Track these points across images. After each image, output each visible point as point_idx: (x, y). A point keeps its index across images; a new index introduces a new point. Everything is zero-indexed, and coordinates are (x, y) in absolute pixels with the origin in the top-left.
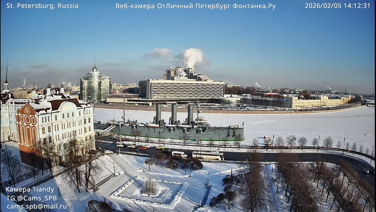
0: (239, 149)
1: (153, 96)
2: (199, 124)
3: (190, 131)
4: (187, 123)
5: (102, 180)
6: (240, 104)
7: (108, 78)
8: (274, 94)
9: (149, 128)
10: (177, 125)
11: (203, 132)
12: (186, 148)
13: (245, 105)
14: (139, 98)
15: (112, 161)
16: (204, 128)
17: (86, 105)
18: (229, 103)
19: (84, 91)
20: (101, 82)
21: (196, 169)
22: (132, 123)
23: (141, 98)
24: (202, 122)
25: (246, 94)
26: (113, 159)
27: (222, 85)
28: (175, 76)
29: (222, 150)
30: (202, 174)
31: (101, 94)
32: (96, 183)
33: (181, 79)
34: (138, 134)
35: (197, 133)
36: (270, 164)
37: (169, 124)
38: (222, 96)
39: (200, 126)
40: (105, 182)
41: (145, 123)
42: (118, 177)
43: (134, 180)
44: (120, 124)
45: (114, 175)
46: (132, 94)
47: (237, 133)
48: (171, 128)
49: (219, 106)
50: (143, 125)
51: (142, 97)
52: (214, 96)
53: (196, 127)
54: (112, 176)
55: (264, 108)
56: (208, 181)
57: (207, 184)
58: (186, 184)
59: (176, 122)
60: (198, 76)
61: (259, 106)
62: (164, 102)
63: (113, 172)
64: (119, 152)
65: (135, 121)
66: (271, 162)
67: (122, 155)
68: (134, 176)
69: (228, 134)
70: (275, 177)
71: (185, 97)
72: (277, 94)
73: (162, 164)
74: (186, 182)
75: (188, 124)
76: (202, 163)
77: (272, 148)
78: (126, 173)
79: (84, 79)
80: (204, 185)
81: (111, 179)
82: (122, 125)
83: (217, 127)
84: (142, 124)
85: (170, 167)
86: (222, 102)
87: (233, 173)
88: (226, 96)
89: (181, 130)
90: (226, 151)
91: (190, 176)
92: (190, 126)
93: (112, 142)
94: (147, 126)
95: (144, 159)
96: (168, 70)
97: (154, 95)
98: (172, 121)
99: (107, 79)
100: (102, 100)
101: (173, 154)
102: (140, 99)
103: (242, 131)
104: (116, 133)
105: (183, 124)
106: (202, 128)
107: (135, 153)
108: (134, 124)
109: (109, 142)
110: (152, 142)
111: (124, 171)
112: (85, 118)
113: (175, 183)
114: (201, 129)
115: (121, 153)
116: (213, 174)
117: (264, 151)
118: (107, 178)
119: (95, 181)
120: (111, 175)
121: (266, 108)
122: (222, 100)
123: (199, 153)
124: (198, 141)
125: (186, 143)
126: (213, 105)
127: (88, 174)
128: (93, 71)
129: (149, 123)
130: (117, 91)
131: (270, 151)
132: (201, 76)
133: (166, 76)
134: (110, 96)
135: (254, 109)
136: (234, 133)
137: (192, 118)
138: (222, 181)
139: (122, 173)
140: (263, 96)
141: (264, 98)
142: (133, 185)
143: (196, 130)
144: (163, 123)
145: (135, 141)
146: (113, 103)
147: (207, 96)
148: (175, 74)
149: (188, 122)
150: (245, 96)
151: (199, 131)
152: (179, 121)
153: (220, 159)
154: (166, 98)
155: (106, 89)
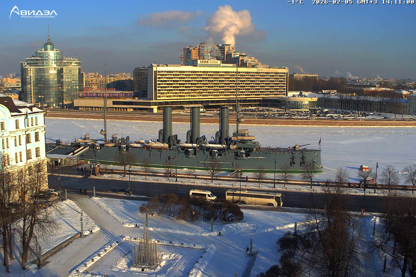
0: (311, 188)
1: (159, 95)
2: (240, 142)
3: (223, 155)
4: (218, 141)
5: (55, 246)
6: (316, 108)
7: (76, 63)
8: (384, 89)
9: (150, 149)
10: (200, 144)
11: (246, 156)
12: (214, 184)
13: (327, 110)
14: (134, 98)
15: (80, 210)
16: (248, 150)
17: (31, 108)
18: (296, 105)
19: (29, 86)
20: (62, 69)
21: (232, 221)
22: (120, 141)
23: (138, 99)
24: (245, 138)
25: (329, 91)
26: (80, 205)
27: (284, 73)
28: (200, 59)
29: (279, 188)
30: (243, 230)
31: (62, 92)
32: (44, 251)
33: (209, 63)
34: (129, 160)
35: (235, 158)
36: (371, 217)
37: (187, 143)
38: (284, 94)
39: (241, 145)
40: (62, 248)
41: (143, 141)
42: (87, 238)
43: (117, 242)
44: (97, 145)
45: (80, 234)
46: (121, 92)
47: (308, 159)
48: (189, 150)
49: (278, 111)
50: (139, 145)
51: (140, 97)
52: (268, 95)
53: (235, 148)
54: (77, 236)
55: (363, 116)
56: (251, 243)
57: (249, 248)
58: (213, 248)
59: (198, 139)
60: (241, 58)
61: (354, 111)
62: (179, 105)
63: (79, 229)
64: (93, 193)
65: (125, 139)
66: (373, 213)
67: (98, 198)
68: (118, 234)
69: (293, 159)
70: (378, 240)
71: (218, 95)
72: (389, 89)
73: (170, 214)
74: (212, 245)
75: (220, 143)
76: (243, 211)
77: (375, 187)
78: (103, 230)
79: (27, 64)
80: (245, 251)
81: (75, 242)
82: (101, 145)
83: (272, 147)
84: (139, 143)
85: (184, 219)
86: (283, 105)
87: (297, 229)
88: (290, 94)
89: (207, 153)
90: (288, 190)
91: (220, 233)
92: (224, 146)
93: (81, 177)
94: (146, 147)
95: (137, 204)
96: (187, 47)
97: (161, 93)
98: (191, 138)
99: (73, 64)
100: (65, 103)
101: (191, 194)
102: (136, 100)
103: (319, 156)
104: (88, 160)
105: (210, 143)
106: (244, 149)
107: (122, 194)
108: (123, 143)
109: (75, 176)
110: (155, 174)
111: (101, 227)
112: (27, 133)
113: (192, 246)
114: (243, 151)
115: (97, 195)
116: (262, 231)
117: (360, 193)
118: (67, 241)
119: (42, 248)
120: (75, 235)
121: (366, 115)
122: (284, 101)
123: (238, 192)
124: (238, 172)
125: (216, 176)
126: (268, 110)
127: (28, 234)
128: (46, 49)
129: (150, 141)
130: (93, 87)
131: (370, 192)
132: (246, 59)
133: (183, 59)
134: (81, 95)
135: (343, 117)
136: (303, 158)
137: (227, 132)
138: (277, 243)
139: (97, 229)
140: (360, 93)
141: (362, 98)
142: (114, 252)
143: (234, 153)
144: (175, 141)
145: (124, 173)
146: (86, 107)
147: (256, 95)
148: (199, 56)
149: (220, 138)
150: (327, 94)
151: (239, 154)
152: (204, 137)
153: (276, 204)
154: (183, 98)
155: (73, 82)
